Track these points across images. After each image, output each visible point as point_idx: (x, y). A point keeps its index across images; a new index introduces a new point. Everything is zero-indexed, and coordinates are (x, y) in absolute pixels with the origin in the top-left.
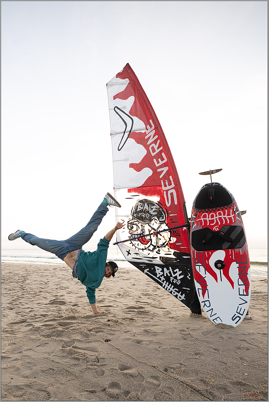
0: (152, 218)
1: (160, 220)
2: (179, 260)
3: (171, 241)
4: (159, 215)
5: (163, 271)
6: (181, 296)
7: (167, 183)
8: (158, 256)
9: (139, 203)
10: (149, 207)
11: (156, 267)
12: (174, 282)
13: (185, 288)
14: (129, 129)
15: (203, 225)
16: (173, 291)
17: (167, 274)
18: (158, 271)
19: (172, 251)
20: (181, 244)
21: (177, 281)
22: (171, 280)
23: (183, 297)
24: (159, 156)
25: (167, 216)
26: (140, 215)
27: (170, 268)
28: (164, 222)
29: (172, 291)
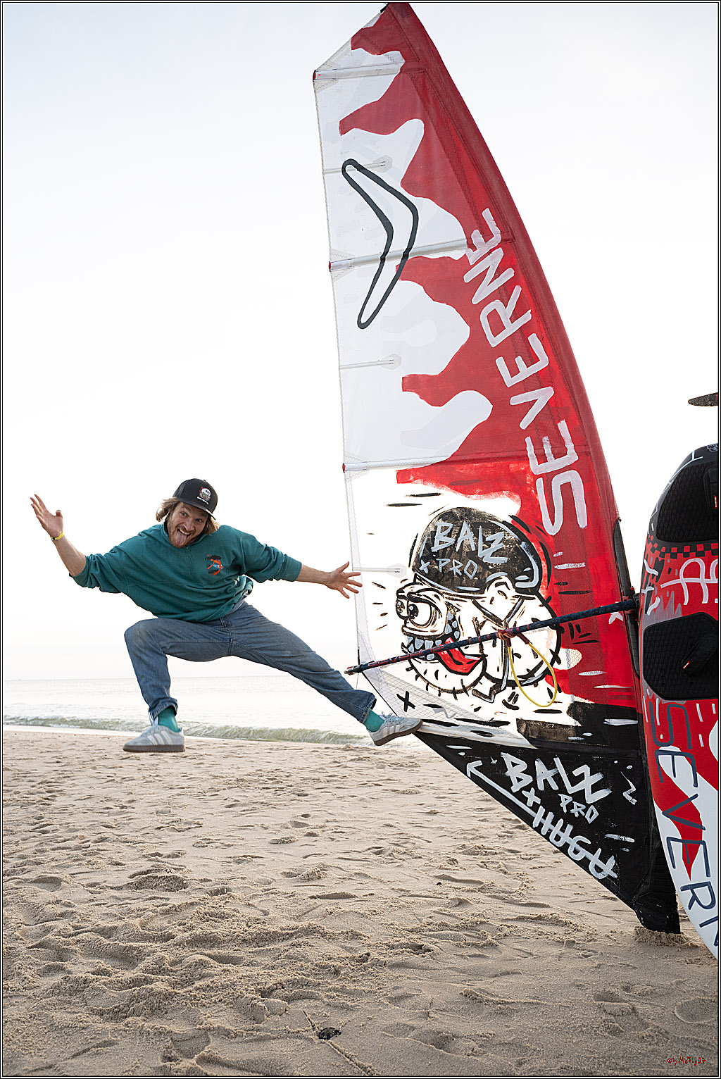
0: (489, 579)
1: (518, 585)
2: (590, 734)
3: (559, 662)
4: (516, 565)
5: (531, 771)
6: (601, 864)
7: (548, 449)
8: (511, 716)
9: (441, 524)
10: (476, 535)
11: (508, 758)
12: (575, 811)
13: (616, 837)
14: (399, 245)
15: (686, 604)
16: (573, 843)
17: (545, 781)
18: (516, 769)
19: (565, 700)
20: (599, 673)
21: (585, 811)
22: (563, 805)
23: (609, 868)
24: (517, 347)
25: (545, 571)
26: (441, 565)
27: (557, 761)
28: (534, 591)
29: (567, 845)
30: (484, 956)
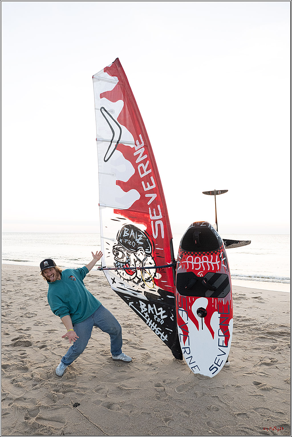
7: (155, 213)
10: (135, 234)
15: (188, 269)
30: (125, 371)
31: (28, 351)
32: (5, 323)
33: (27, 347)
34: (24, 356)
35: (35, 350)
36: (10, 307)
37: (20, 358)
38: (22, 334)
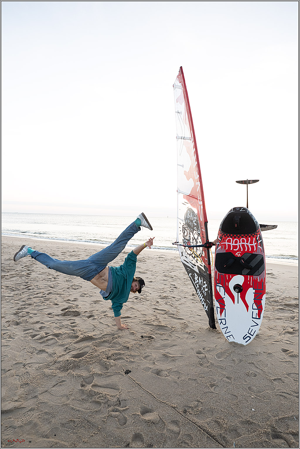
15: (227, 249)
30: (168, 339)
31: (77, 320)
32: (54, 294)
33: (76, 316)
34: (73, 325)
35: (84, 319)
36: (57, 279)
37: (70, 327)
38: (70, 305)
